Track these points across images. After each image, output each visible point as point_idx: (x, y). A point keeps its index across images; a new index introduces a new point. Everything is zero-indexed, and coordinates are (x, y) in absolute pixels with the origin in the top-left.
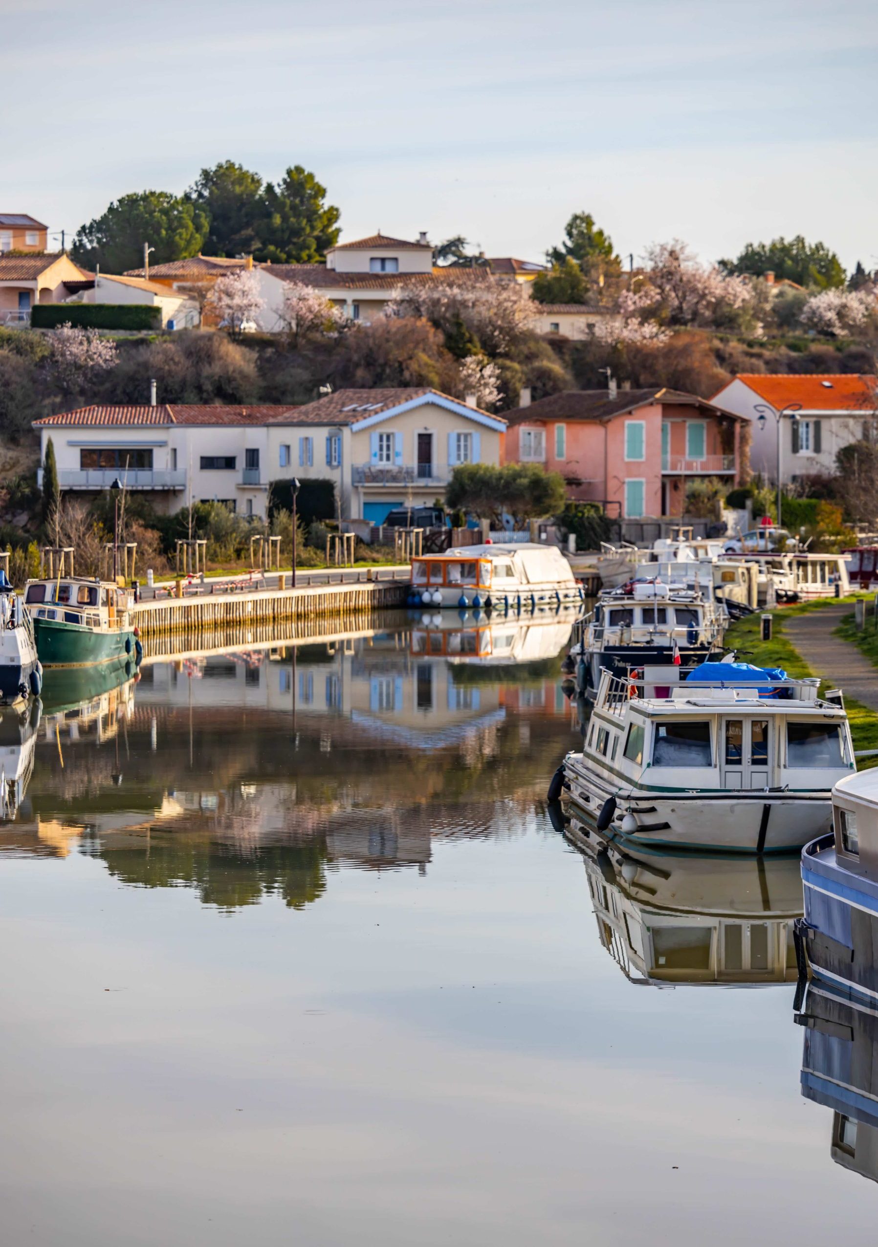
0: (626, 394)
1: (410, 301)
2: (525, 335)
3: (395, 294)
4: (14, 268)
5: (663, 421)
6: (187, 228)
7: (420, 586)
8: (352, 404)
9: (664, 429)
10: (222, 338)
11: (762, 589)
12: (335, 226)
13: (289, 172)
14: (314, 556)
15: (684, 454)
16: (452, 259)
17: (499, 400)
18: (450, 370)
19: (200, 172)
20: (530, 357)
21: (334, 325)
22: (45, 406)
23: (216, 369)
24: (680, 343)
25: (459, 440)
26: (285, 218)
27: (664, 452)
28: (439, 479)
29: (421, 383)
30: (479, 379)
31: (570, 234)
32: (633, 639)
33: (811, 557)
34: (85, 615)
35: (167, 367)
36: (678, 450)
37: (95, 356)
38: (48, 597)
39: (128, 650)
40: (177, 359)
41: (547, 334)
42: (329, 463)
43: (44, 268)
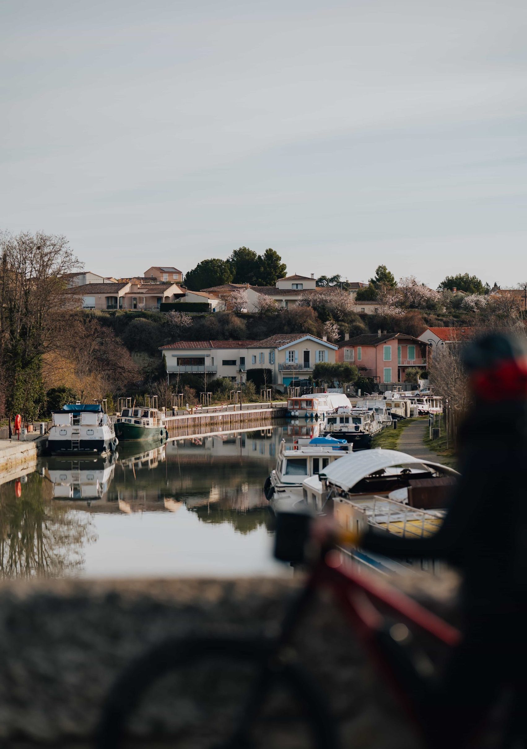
0: (385, 335)
1: (305, 300)
2: (350, 313)
3: (300, 298)
4: (155, 289)
5: (398, 345)
6: (227, 273)
7: (290, 409)
8: (279, 340)
9: (399, 349)
10: (232, 315)
11: (412, 410)
12: (285, 271)
13: (267, 251)
14: (258, 398)
15: (407, 358)
16: (335, 283)
17: (339, 338)
18: (320, 326)
19: (233, 251)
20: (352, 321)
21: (276, 310)
22: (165, 342)
23: (230, 326)
24: (410, 315)
25: (320, 353)
26: (265, 268)
27: (399, 357)
28: (312, 368)
29: (309, 331)
30: (331, 330)
31: (377, 274)
32: (335, 429)
33: (435, 397)
34: (142, 421)
35: (211, 326)
36: (404, 356)
37: (184, 322)
38: (130, 415)
39: (162, 434)
40: (215, 323)
41: (359, 312)
42: (270, 362)
43: (167, 289)
